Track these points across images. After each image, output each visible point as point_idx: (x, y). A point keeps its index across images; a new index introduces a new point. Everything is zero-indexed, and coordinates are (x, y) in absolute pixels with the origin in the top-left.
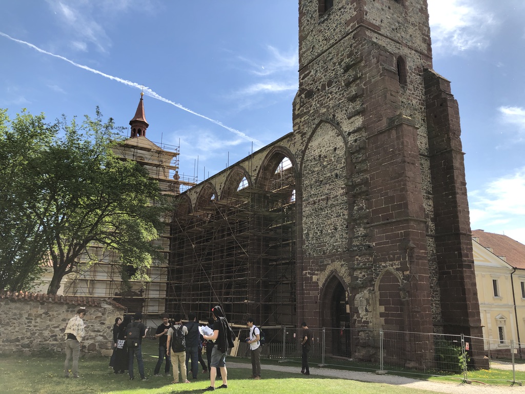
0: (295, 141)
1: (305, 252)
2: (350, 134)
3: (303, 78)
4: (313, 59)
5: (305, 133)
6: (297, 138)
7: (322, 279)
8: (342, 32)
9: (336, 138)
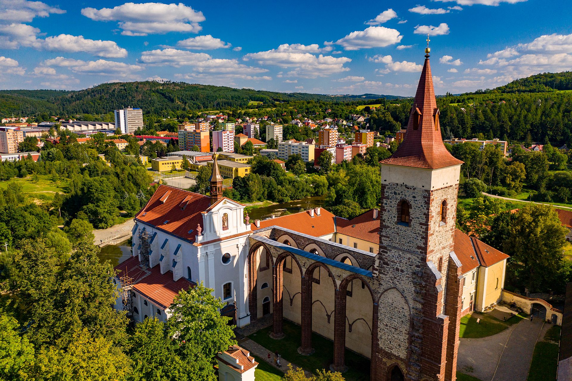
0: (374, 282)
1: (378, 345)
2: (413, 308)
3: (382, 251)
4: (390, 246)
5: (382, 285)
6: (376, 282)
7: (389, 363)
8: (414, 249)
9: (404, 303)
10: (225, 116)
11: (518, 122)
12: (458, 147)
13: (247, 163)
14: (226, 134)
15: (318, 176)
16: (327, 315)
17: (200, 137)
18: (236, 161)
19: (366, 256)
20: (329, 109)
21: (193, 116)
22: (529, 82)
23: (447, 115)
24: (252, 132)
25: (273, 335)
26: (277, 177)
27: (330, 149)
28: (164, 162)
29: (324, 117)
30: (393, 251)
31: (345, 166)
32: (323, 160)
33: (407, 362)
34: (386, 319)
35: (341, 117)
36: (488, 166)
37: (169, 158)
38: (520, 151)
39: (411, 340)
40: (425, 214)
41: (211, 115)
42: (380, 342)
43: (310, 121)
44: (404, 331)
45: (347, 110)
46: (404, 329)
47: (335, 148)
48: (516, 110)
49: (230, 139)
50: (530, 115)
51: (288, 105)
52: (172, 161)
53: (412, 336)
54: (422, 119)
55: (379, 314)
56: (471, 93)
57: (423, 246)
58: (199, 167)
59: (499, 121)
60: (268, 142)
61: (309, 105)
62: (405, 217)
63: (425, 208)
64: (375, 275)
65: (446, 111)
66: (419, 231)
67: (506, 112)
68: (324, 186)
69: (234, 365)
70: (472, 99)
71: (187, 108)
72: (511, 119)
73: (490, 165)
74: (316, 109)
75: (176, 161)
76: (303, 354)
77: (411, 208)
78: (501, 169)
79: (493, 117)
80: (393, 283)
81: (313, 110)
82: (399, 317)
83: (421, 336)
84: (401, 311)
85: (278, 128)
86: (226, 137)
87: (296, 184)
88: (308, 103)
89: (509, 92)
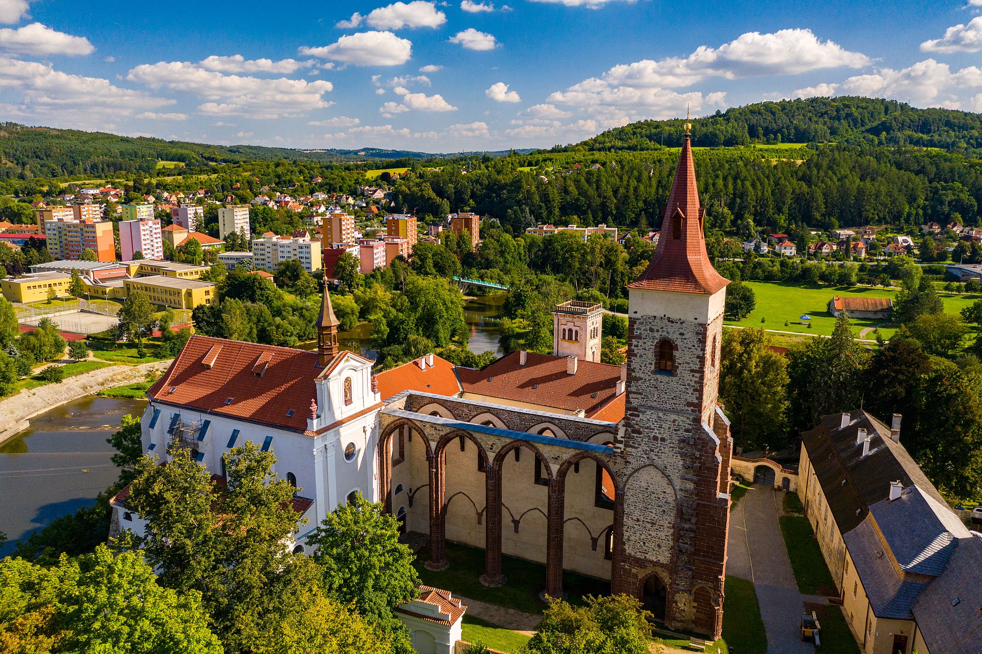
0: (616, 461)
1: (625, 551)
2: (681, 490)
3: (630, 415)
4: (644, 406)
5: (630, 463)
6: (619, 460)
7: (642, 573)
8: (681, 407)
9: (666, 485)
10: (118, 190)
11: (626, 197)
12: (551, 240)
13: (200, 279)
14: (146, 227)
15: (340, 296)
16: (514, 521)
17: (95, 232)
18: (178, 276)
19: (581, 424)
20: (317, 176)
21: (51, 189)
22: (627, 133)
23: (520, 187)
24: (190, 220)
25: (430, 566)
26: (268, 302)
27: (352, 249)
28: (31, 284)
29: (312, 192)
30: (648, 412)
31: (379, 277)
32: (344, 269)
33: (672, 568)
34: (637, 512)
35: (341, 190)
36: (604, 269)
37: (39, 276)
38: (638, 243)
39: (678, 535)
40: (698, 357)
41: (88, 189)
42: (626, 547)
43: (288, 199)
44: (666, 524)
45: (350, 178)
46: (667, 522)
47: (359, 247)
48: (621, 179)
49: (155, 236)
50: (642, 187)
51: (241, 169)
52: (47, 282)
53: (680, 530)
54: (686, 223)
55: (625, 506)
56: (545, 151)
57: (696, 401)
58: (108, 290)
59: (599, 196)
60: (225, 239)
61: (280, 170)
62: (666, 363)
63: (699, 349)
64: (619, 450)
65: (520, 181)
66: (689, 382)
67: (607, 182)
68: (353, 313)
69: (434, 616)
70: (550, 160)
71: (27, 173)
72: (615, 192)
73: (606, 266)
74: (293, 177)
75: (57, 281)
76: (492, 586)
77: (677, 350)
78: (622, 273)
79: (590, 190)
80: (648, 458)
81: (288, 178)
82: (659, 506)
83: (694, 527)
84: (661, 497)
85: (242, 213)
86: (147, 232)
87: (307, 314)
88: (277, 165)
89: (599, 150)
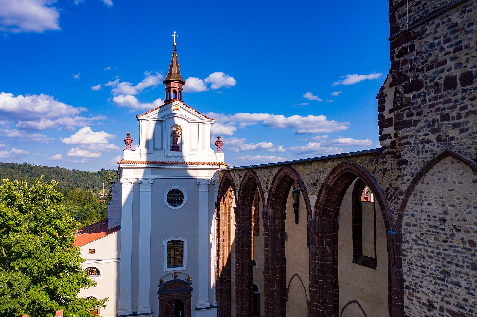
0: (386, 166)
6: (389, 162)
80: (439, 139)
